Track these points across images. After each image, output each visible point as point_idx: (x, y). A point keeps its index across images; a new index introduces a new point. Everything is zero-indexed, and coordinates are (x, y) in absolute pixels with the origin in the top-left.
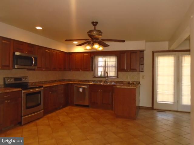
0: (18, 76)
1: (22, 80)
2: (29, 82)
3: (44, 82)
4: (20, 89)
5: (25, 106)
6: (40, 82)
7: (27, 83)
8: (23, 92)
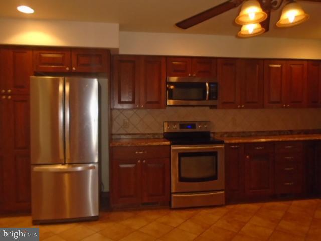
0: (191, 119)
1: (197, 126)
2: (216, 131)
3: (253, 133)
4: (168, 143)
5: (177, 176)
6: (243, 132)
7: (209, 132)
8: (173, 148)
